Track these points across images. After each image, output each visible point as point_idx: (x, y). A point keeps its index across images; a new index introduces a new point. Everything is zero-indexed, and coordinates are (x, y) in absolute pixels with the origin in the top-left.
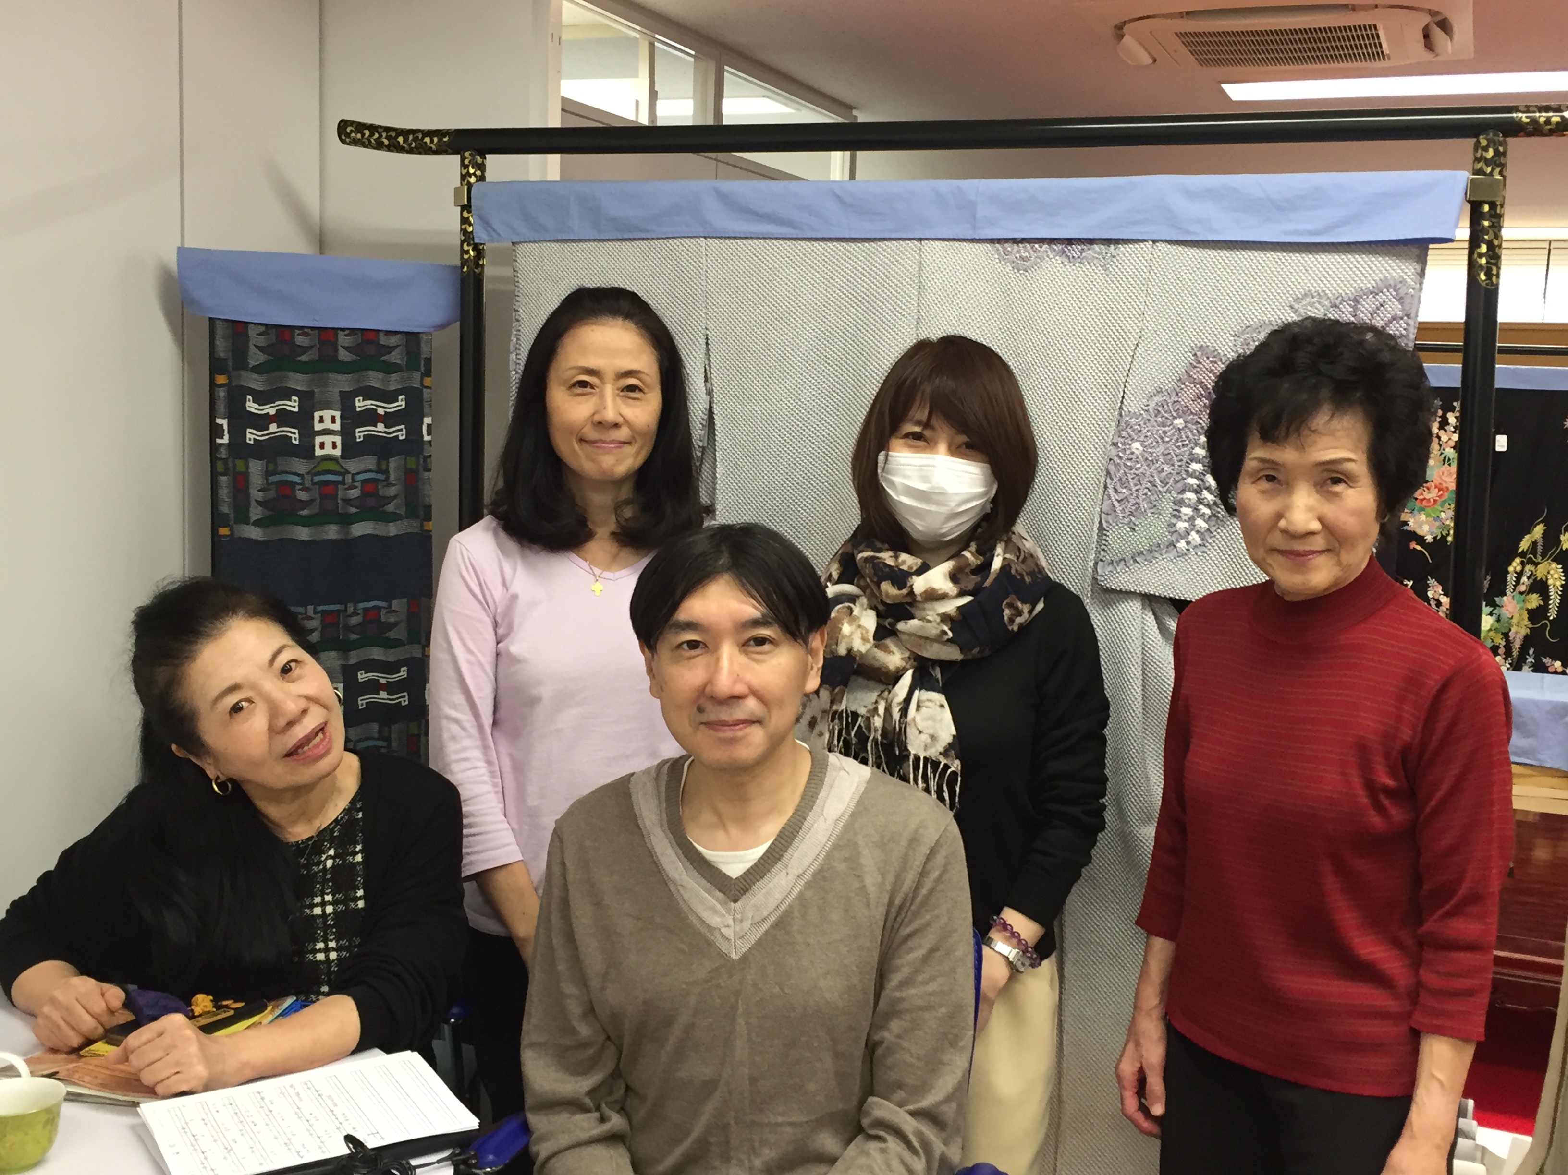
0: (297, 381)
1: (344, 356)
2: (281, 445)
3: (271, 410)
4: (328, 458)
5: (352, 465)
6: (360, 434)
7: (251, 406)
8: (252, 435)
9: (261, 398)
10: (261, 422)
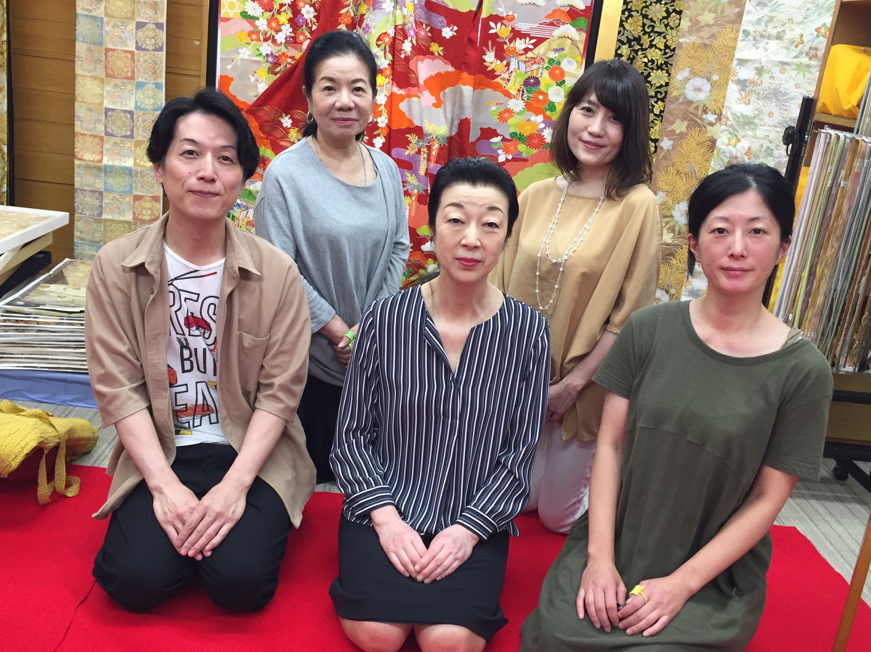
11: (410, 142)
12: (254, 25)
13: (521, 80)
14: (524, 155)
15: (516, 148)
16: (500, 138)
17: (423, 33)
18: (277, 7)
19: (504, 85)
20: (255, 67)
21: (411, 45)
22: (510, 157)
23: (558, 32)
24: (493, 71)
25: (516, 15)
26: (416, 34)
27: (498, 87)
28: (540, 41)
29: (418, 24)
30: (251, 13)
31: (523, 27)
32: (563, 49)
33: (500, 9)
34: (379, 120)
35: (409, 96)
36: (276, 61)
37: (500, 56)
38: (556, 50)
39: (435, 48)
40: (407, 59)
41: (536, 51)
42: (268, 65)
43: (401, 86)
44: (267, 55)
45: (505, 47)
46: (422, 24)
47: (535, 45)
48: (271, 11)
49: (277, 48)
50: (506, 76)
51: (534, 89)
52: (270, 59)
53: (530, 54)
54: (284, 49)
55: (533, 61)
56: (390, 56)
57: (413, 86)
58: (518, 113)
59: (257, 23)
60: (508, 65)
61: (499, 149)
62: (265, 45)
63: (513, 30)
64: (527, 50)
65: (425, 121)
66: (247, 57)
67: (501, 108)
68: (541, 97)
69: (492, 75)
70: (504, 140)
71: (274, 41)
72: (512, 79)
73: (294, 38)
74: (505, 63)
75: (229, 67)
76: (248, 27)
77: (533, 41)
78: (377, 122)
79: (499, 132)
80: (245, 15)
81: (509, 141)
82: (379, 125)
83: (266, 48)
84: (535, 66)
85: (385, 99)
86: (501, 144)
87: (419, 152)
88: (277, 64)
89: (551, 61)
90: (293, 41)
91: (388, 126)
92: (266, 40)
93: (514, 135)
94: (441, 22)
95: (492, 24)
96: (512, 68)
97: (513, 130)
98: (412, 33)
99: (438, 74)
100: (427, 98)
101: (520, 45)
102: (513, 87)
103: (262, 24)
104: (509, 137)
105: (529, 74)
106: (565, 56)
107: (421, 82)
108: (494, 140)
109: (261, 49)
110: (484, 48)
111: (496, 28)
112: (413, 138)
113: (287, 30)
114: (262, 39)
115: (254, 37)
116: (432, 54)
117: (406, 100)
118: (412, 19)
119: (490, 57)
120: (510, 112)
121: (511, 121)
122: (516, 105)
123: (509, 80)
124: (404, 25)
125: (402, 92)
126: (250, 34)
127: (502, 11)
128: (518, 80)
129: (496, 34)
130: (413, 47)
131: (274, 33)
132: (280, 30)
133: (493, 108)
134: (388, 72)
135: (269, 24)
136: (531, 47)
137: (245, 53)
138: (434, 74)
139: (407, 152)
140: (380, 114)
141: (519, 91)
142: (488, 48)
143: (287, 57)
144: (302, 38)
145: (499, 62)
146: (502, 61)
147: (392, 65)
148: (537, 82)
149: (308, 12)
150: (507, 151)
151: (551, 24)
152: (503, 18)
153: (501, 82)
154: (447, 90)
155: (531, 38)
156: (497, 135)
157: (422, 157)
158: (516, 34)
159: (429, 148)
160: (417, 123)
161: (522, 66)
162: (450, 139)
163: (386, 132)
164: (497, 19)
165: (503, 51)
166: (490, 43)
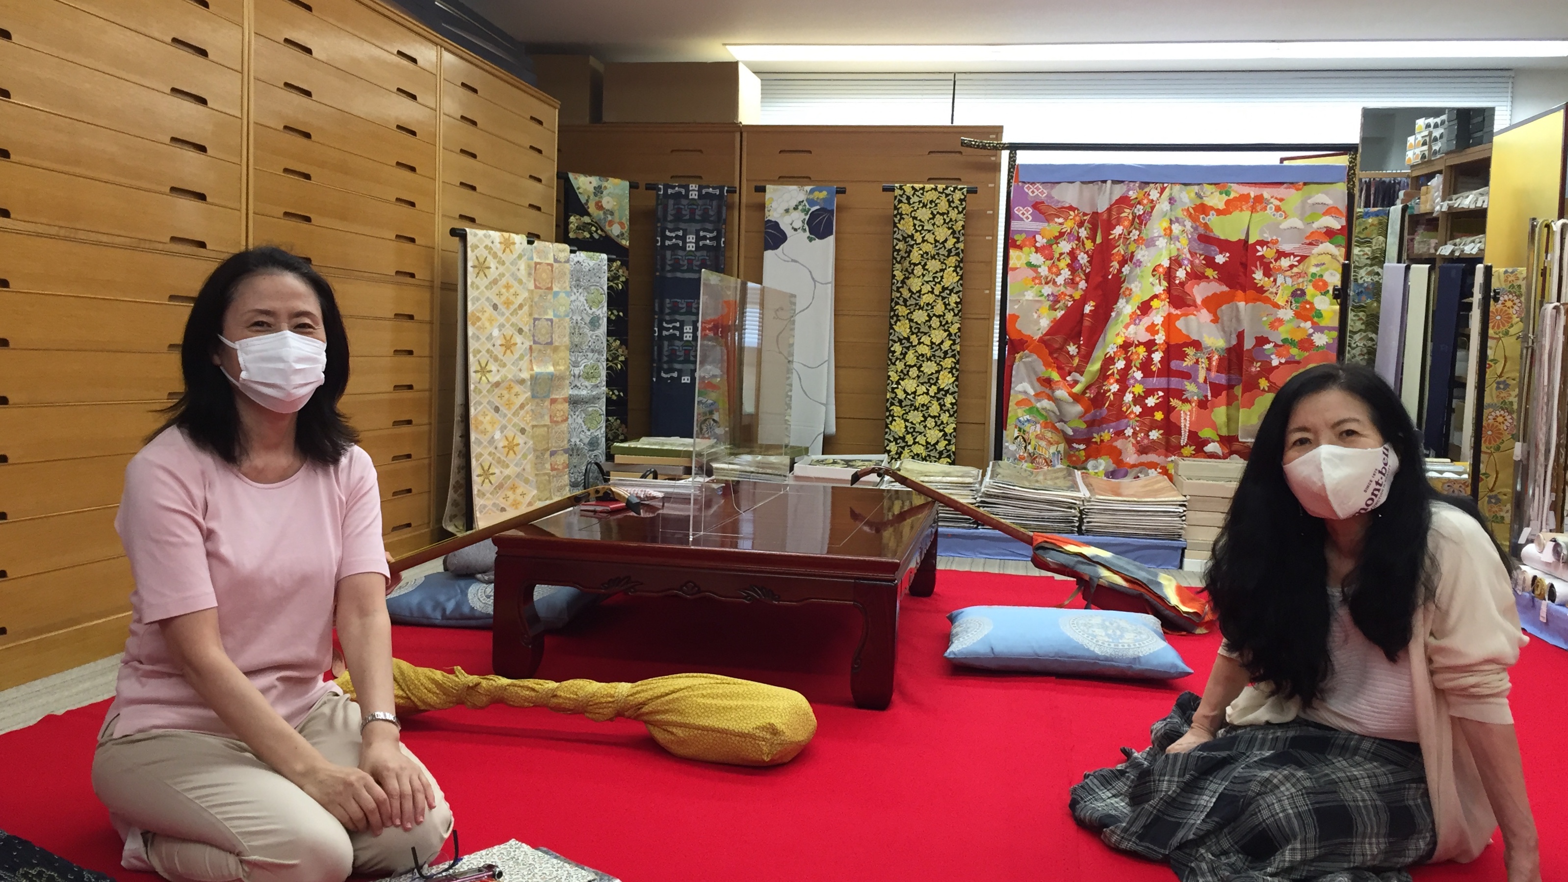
0: (682, 225)
1: (697, 217)
2: (676, 246)
3: (673, 235)
4: (691, 251)
5: (698, 254)
6: (701, 243)
7: (668, 233)
8: (667, 243)
9: (670, 231)
10: (670, 238)
11: (1187, 355)
12: (1037, 272)
13: (1289, 292)
14: (1297, 358)
15: (1288, 352)
16: (1272, 345)
17: (1197, 261)
18: (1057, 255)
19: (1272, 298)
20: (1037, 305)
21: (1185, 272)
22: (1283, 361)
23: (1316, 250)
24: (1262, 287)
25: (1279, 239)
26: (1192, 263)
27: (1267, 300)
28: (1303, 258)
29: (1193, 254)
30: (1034, 262)
31: (1286, 247)
32: (1324, 264)
33: (1265, 235)
34: (1156, 337)
35: (1186, 315)
36: (1055, 300)
37: (1268, 273)
38: (1317, 265)
39: (1210, 272)
40: (1182, 284)
41: (1301, 266)
42: (1049, 303)
43: (1177, 307)
44: (1048, 295)
45: (1272, 266)
46: (1196, 254)
47: (1299, 262)
48: (1051, 259)
49: (1058, 289)
50: (1274, 290)
51: (1301, 299)
52: (1051, 298)
53: (1295, 270)
54: (1062, 289)
55: (1299, 275)
56: (1165, 284)
57: (1189, 306)
58: (1288, 321)
59: (1039, 270)
60: (1275, 281)
61: (1272, 354)
62: (1046, 287)
63: (1278, 251)
64: (1291, 267)
65: (1205, 335)
66: (1031, 298)
67: (1272, 319)
68: (1308, 306)
69: (1261, 290)
70: (1276, 345)
71: (1055, 283)
72: (1280, 292)
73: (1072, 280)
74: (1272, 279)
75: (1016, 307)
76: (1031, 273)
77: (1298, 258)
78: (1155, 340)
79: (1270, 339)
80: (1029, 265)
81: (1280, 346)
82: (1157, 342)
83: (1047, 290)
84: (1301, 280)
85: (1162, 319)
86: (1274, 350)
87: (1197, 362)
88: (1057, 301)
89: (1314, 275)
90: (1072, 283)
91: (1166, 342)
92: (1047, 283)
93: (1285, 341)
94: (1215, 251)
95: (1259, 248)
96: (1278, 283)
97: (1284, 336)
98: (1186, 262)
99: (1215, 294)
100: (1205, 316)
101: (1285, 263)
102: (1280, 300)
103: (1044, 271)
104: (1281, 343)
105: (1296, 287)
106: (1327, 269)
107: (1199, 301)
108: (1267, 347)
109: (1043, 291)
110: (1253, 268)
111: (1262, 251)
112: (1190, 351)
113: (1066, 273)
114: (1043, 282)
115: (1037, 281)
116: (1207, 277)
117: (1182, 319)
118: (1186, 251)
119: (1258, 275)
120: (1281, 321)
121: (1281, 329)
122: (1286, 314)
123: (1276, 294)
124: (1178, 256)
125: (1178, 312)
126: (1034, 279)
127: (1267, 237)
128: (1286, 292)
129: (1263, 257)
130: (1187, 273)
131: (1054, 277)
132: (1060, 274)
133: (1265, 319)
134: (1163, 297)
135: (1050, 269)
136: (1296, 263)
137: (1030, 295)
138: (1210, 294)
139: (1185, 364)
140: (1157, 332)
141: (1287, 302)
142: (1256, 267)
143: (1066, 295)
144: (1078, 279)
145: (1266, 279)
146: (1269, 278)
147: (1168, 290)
148: (1303, 293)
149: (1083, 258)
150: (1279, 356)
151: (1311, 244)
152: (1268, 242)
153: (1270, 296)
154: (1224, 307)
155: (1295, 256)
156: (1269, 342)
157: (1200, 366)
158: (1281, 254)
159: (1209, 359)
160: (1195, 337)
161: (1289, 280)
162: (1229, 350)
163: (1164, 347)
164: (1262, 243)
165: (1270, 269)
166: (1258, 263)
